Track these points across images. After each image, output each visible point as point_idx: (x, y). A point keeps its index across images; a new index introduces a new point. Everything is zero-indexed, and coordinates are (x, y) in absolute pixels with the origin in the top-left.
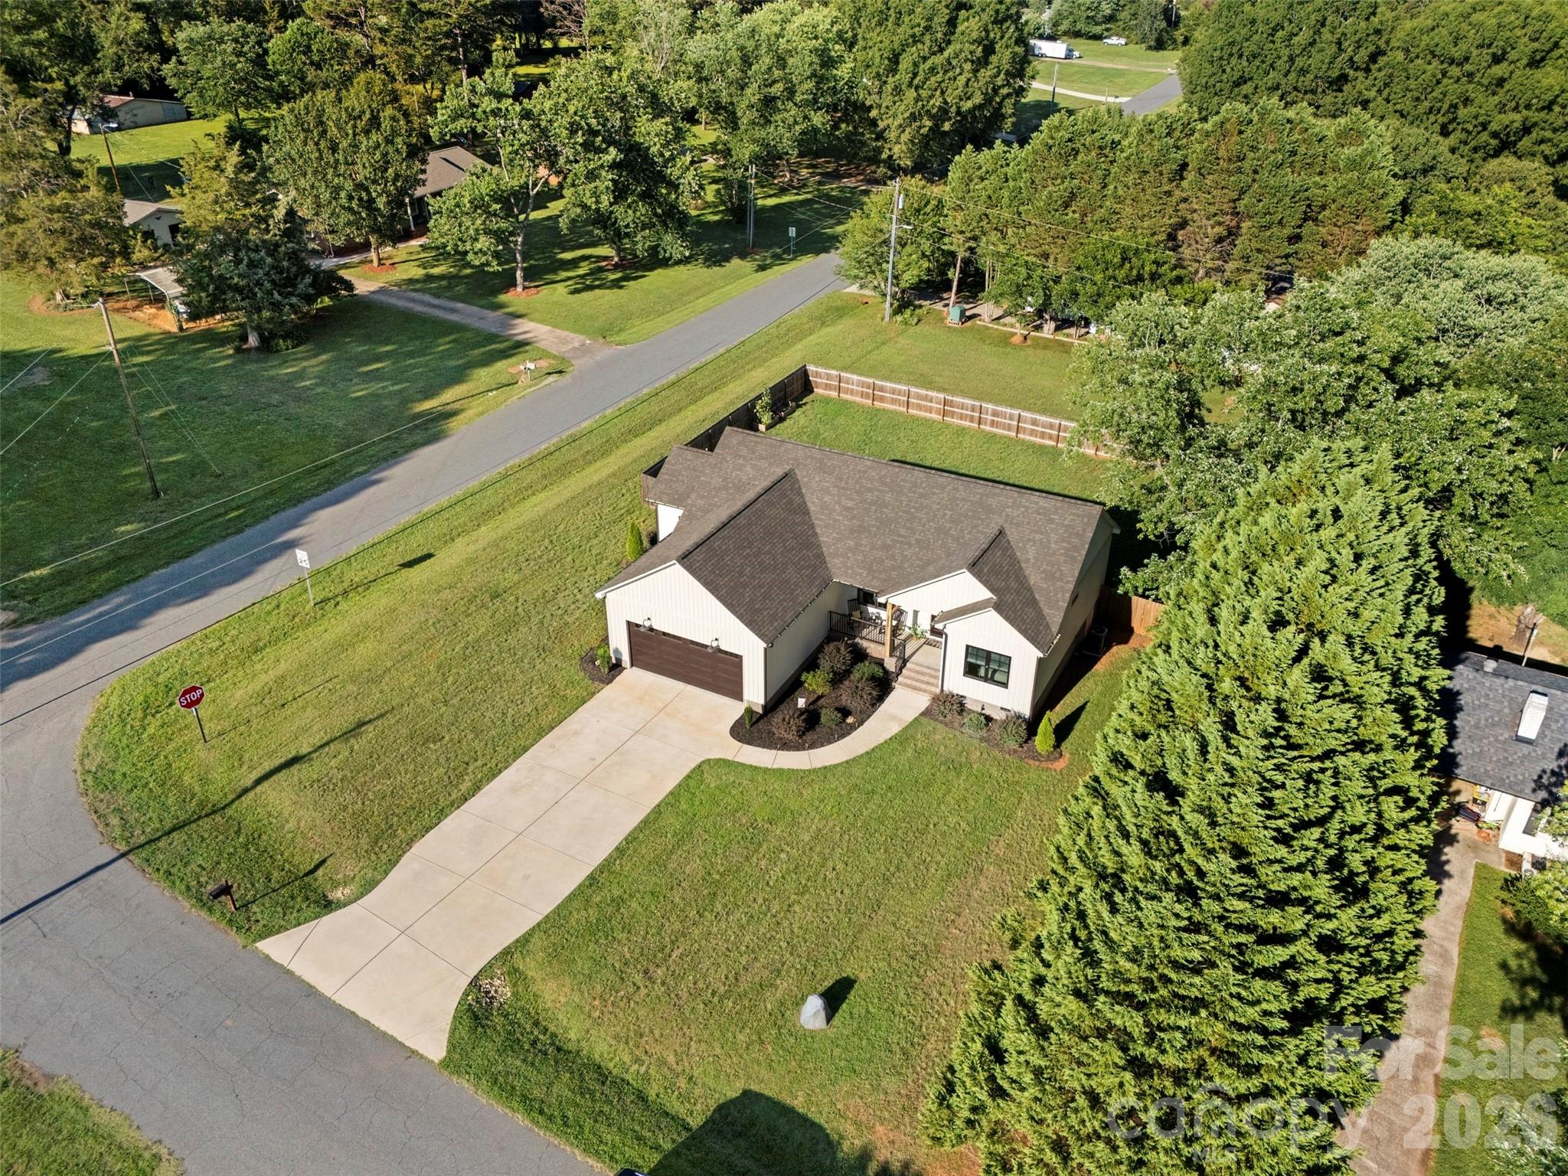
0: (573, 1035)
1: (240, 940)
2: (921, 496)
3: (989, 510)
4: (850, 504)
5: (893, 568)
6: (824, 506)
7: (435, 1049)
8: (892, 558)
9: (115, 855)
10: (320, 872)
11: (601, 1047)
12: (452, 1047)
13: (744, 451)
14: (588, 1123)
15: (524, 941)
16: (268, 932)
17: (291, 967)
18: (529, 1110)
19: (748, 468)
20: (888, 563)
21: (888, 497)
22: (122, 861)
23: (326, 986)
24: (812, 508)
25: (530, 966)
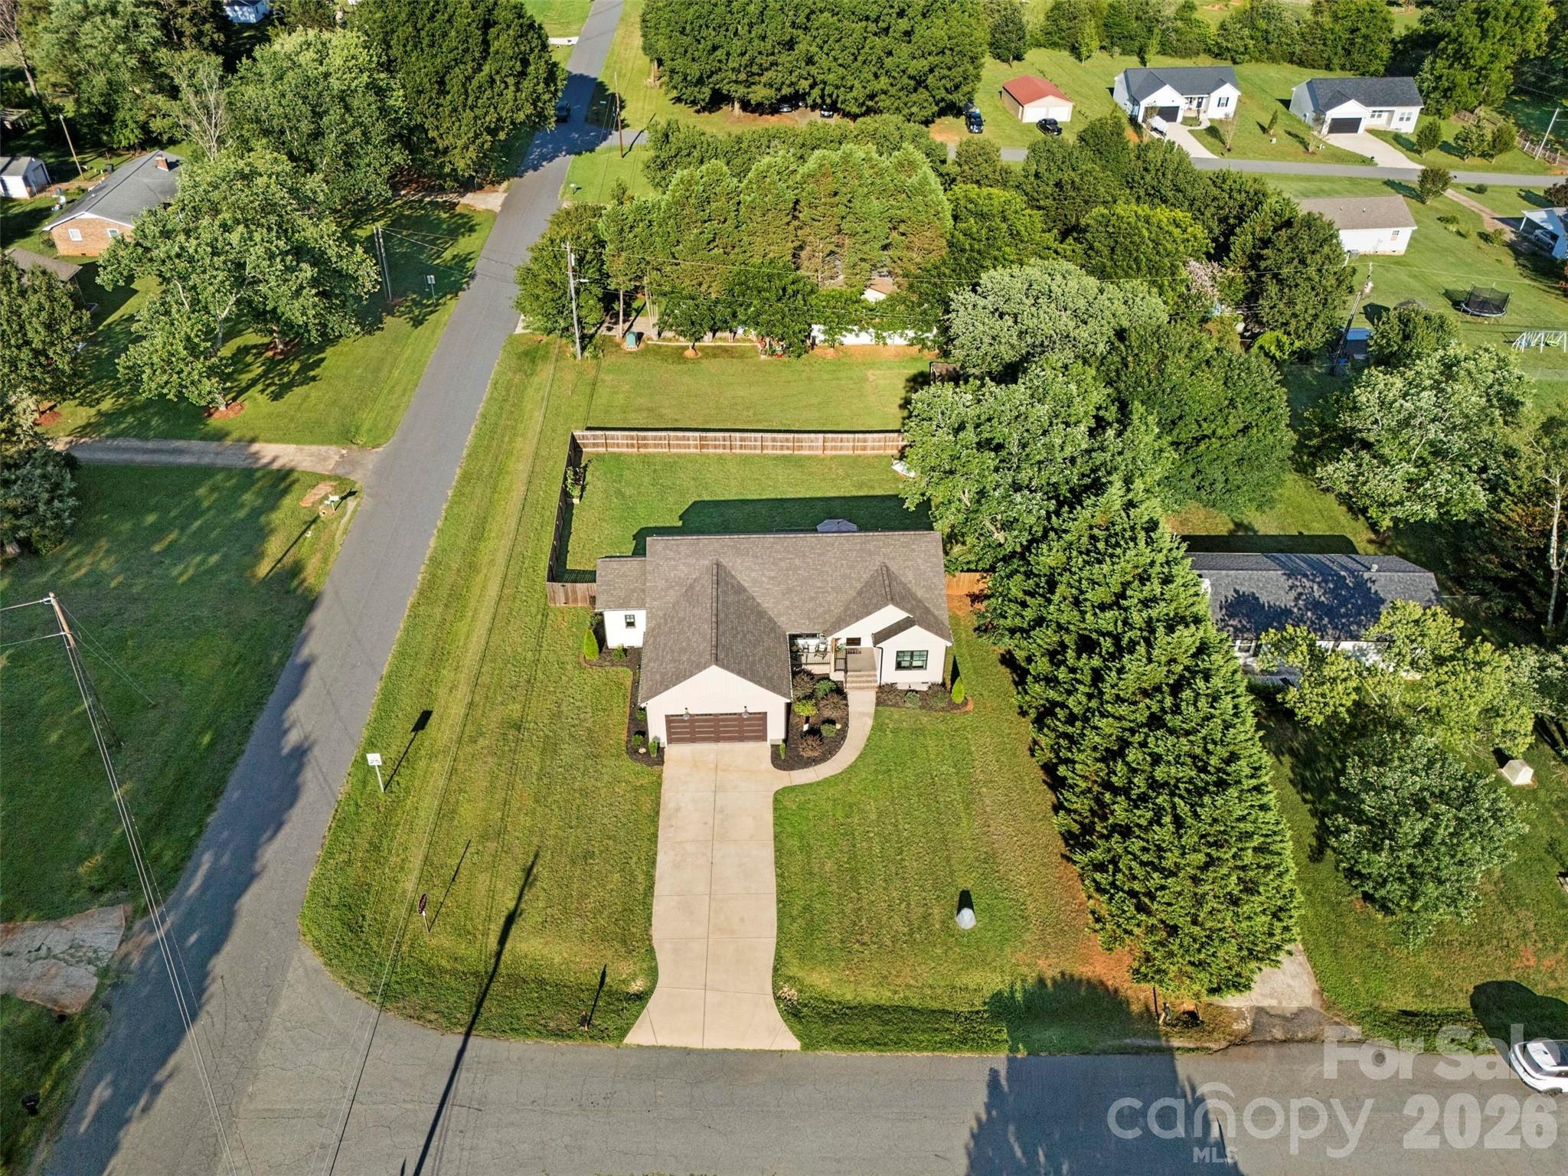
0: (849, 997)
1: (611, 1045)
2: (820, 555)
3: (871, 554)
4: (773, 574)
5: (825, 613)
6: (755, 581)
7: (794, 1044)
8: (821, 605)
9: (461, 1038)
10: (607, 980)
11: (870, 995)
12: (799, 1037)
13: (671, 554)
14: (905, 1036)
15: (779, 958)
16: (624, 1032)
17: (660, 1043)
18: (872, 1047)
19: (682, 567)
20: (820, 610)
21: (797, 562)
22: (472, 1039)
23: (694, 1042)
24: (746, 585)
25: (793, 970)
